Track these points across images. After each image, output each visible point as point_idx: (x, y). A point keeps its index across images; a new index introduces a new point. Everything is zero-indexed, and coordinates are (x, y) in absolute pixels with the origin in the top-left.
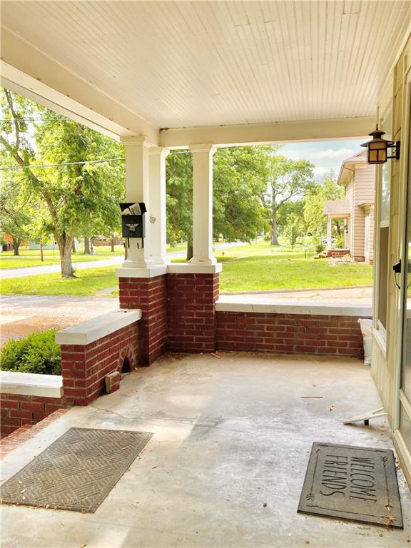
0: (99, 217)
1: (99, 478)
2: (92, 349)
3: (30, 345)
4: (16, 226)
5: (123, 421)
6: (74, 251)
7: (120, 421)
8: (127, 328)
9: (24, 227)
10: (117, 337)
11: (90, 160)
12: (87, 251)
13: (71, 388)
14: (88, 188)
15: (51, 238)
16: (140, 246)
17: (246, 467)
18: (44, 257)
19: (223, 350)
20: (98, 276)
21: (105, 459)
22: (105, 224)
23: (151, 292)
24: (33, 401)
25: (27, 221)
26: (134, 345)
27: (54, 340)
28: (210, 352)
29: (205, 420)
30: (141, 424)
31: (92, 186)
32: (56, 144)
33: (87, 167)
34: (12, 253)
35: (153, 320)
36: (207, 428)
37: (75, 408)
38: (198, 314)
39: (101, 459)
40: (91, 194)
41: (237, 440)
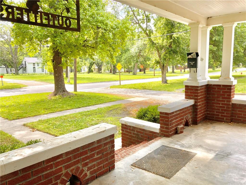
0: (179, 57)
1: (172, 166)
2: (172, 115)
3: (148, 110)
4: (145, 62)
5: (184, 146)
6: (168, 72)
7: (183, 146)
8: (188, 107)
9: (148, 62)
10: (183, 111)
11: (176, 32)
12: (173, 72)
13: (163, 129)
14: (174, 44)
15: (158, 66)
16: (195, 72)
17: (241, 177)
18: (155, 74)
19: (235, 122)
20: (177, 83)
21: (175, 160)
22: (182, 60)
23: (199, 92)
24: (149, 132)
25: (149, 59)
26: (191, 115)
27: (157, 109)
28: (228, 122)
29: (222, 152)
30: (192, 149)
31: (176, 44)
32: (162, 26)
33: (175, 35)
34: (143, 72)
35: (200, 105)
36: (222, 156)
37: (165, 137)
38: (222, 104)
39: (173, 159)
40: (176, 47)
41: (237, 164)
